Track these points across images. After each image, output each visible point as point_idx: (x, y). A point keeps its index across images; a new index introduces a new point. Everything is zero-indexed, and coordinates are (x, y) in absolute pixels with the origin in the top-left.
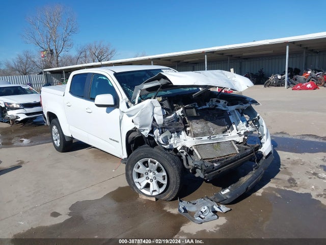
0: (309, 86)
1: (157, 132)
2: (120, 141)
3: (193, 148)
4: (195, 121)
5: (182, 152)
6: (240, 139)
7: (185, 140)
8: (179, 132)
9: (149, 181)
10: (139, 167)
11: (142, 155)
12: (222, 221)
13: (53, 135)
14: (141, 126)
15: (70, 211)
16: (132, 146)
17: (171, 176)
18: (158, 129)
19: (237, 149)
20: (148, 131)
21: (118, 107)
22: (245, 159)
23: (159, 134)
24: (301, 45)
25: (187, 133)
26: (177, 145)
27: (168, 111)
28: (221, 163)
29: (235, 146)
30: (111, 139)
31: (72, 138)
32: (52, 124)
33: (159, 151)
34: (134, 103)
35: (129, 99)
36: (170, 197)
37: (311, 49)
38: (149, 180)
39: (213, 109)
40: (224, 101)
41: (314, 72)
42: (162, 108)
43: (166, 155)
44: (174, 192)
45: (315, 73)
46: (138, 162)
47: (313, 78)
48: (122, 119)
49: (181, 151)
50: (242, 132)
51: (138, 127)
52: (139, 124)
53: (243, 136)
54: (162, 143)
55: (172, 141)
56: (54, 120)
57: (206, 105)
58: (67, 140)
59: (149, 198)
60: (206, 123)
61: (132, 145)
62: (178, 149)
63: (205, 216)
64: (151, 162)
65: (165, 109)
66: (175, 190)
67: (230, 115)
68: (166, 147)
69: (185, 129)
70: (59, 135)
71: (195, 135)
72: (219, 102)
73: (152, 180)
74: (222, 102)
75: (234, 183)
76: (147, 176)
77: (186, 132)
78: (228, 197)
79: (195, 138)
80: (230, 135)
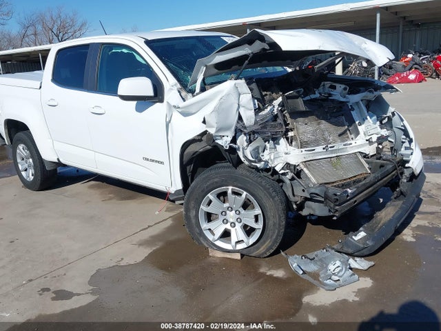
0: (412, 77)
1: (242, 140)
2: (166, 160)
3: (302, 166)
4: (301, 119)
5: (284, 174)
6: (371, 150)
7: (287, 154)
8: (275, 140)
9: (228, 226)
10: (210, 202)
11: (216, 182)
12: (366, 283)
13: (19, 160)
14: (218, 131)
15: (91, 288)
16: (190, 168)
17: (270, 214)
18: (245, 134)
19: (366, 166)
20: (230, 139)
21: (161, 101)
22: (385, 181)
23: (246, 144)
24: (396, 13)
25: (290, 141)
26: (276, 163)
27: (262, 102)
28: (358, 188)
29: (363, 160)
30: (148, 160)
31: (59, 164)
32: (14, 143)
33: (248, 174)
34: (192, 92)
35: (181, 84)
36: (268, 250)
37: (411, 19)
38: (229, 224)
39: (326, 100)
40: (343, 86)
41: (418, 54)
42: (253, 96)
43: (259, 179)
44: (275, 241)
45: (420, 56)
46: (209, 195)
47: (416, 64)
48: (170, 121)
49: (282, 171)
50: (374, 138)
51: (212, 131)
52: (215, 125)
53: (376, 145)
54: (251, 158)
55: (266, 156)
56: (20, 134)
57: (315, 94)
58: (48, 168)
59: (228, 255)
60: (319, 124)
61: (188, 168)
62: (278, 169)
63: (341, 277)
64: (234, 193)
65: (256, 98)
66: (277, 238)
67: (353, 109)
68: (258, 165)
69: (285, 135)
70: (31, 160)
71: (303, 145)
72: (334, 88)
73: (233, 225)
74: (340, 87)
75: (368, 222)
76: (225, 217)
77: (287, 139)
78: (370, 243)
79: (303, 150)
80: (354, 144)
